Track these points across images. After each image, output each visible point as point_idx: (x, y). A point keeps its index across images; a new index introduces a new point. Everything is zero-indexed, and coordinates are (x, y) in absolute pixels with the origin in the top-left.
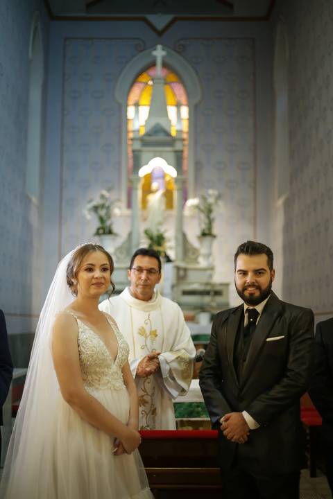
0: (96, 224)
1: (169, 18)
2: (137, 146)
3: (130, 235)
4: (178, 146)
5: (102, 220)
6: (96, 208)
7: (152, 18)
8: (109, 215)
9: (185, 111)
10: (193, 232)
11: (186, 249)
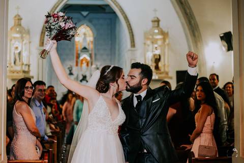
1: (88, 13)
2: (80, 52)
3: (78, 75)
4: (91, 53)
5: (70, 71)
6: (69, 68)
7: (83, 12)
8: (72, 70)
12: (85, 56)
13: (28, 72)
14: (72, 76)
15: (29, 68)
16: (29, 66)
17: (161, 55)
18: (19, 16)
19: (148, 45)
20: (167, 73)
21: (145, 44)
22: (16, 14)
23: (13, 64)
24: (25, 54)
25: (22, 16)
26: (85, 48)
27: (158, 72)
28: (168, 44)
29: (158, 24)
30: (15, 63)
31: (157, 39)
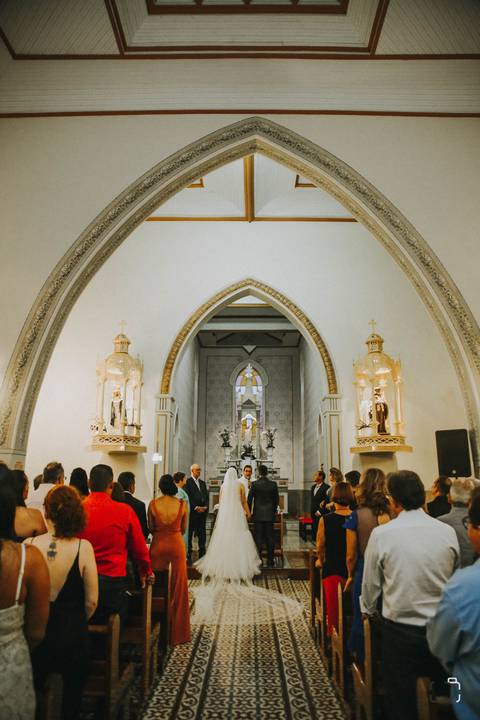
0: (222, 442)
1: (254, 347)
2: (240, 408)
3: (237, 447)
4: (258, 409)
5: (224, 440)
6: (222, 435)
7: (246, 347)
8: (228, 438)
9: (260, 388)
10: (264, 445)
11: (262, 454)
12: (249, 417)
13: (137, 440)
14: (227, 449)
15: (138, 433)
16: (138, 428)
17: (387, 403)
18: (123, 336)
19: (363, 388)
20: (402, 439)
21: (356, 384)
22: (119, 333)
23: (107, 424)
24: (129, 405)
25: (129, 337)
26: (249, 402)
27: (384, 437)
28: (401, 384)
29: (380, 347)
30: (112, 423)
31: (379, 376)
